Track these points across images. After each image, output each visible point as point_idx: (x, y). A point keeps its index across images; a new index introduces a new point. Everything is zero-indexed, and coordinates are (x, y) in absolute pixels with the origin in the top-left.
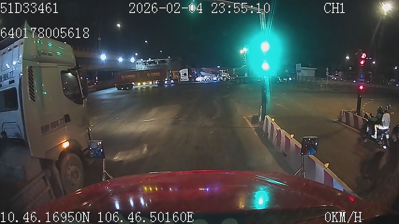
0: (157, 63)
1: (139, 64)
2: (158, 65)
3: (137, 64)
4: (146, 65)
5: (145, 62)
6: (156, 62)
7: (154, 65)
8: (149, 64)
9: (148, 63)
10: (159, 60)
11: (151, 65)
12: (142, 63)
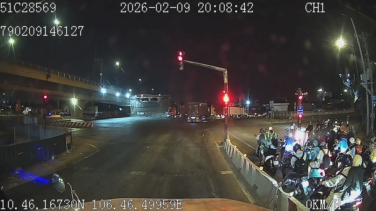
0: (150, 100)
1: (134, 100)
2: (150, 102)
3: (131, 100)
4: (139, 101)
5: (139, 99)
6: (148, 99)
7: (146, 102)
8: (142, 101)
9: (141, 99)
10: (151, 97)
11: (144, 101)
12: (136, 99)
